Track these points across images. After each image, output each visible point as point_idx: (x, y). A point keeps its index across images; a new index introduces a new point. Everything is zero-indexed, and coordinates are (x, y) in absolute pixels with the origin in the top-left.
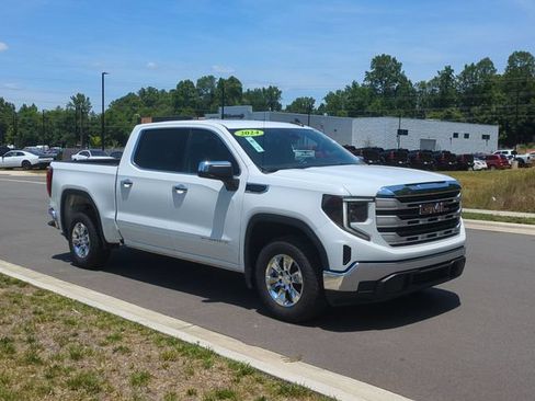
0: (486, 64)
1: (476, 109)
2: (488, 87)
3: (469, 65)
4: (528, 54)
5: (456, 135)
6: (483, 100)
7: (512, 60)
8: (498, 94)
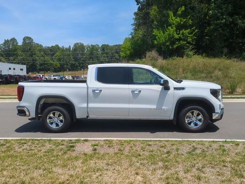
0: (14, 40)
1: (11, 58)
2: (16, 50)
3: (6, 40)
4: (31, 38)
5: (10, 69)
6: (14, 54)
7: (24, 39)
8: (20, 52)
